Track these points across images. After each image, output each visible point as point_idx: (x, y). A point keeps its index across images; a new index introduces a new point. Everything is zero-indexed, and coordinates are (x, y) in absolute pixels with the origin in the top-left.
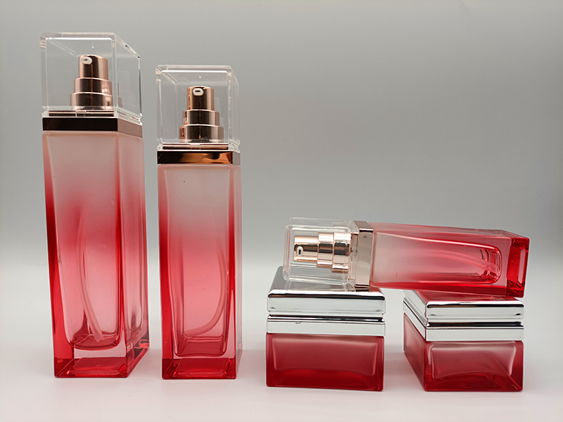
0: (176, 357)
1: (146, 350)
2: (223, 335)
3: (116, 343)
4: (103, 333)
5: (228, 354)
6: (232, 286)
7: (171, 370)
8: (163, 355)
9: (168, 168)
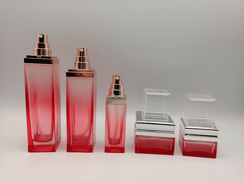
0: (71, 144)
1: (60, 141)
2: (89, 137)
3: (51, 140)
4: (45, 136)
5: (90, 144)
6: (92, 121)
7: (70, 149)
8: (67, 143)
9: (70, 78)
